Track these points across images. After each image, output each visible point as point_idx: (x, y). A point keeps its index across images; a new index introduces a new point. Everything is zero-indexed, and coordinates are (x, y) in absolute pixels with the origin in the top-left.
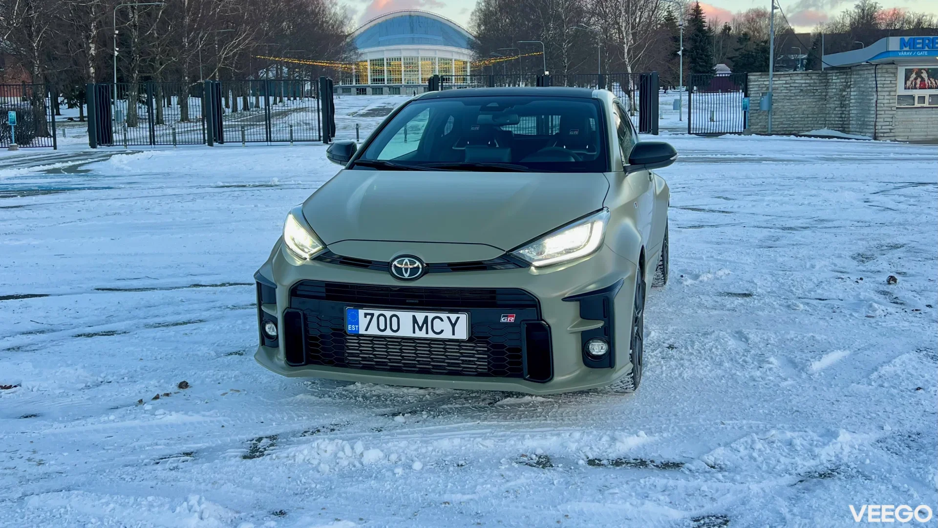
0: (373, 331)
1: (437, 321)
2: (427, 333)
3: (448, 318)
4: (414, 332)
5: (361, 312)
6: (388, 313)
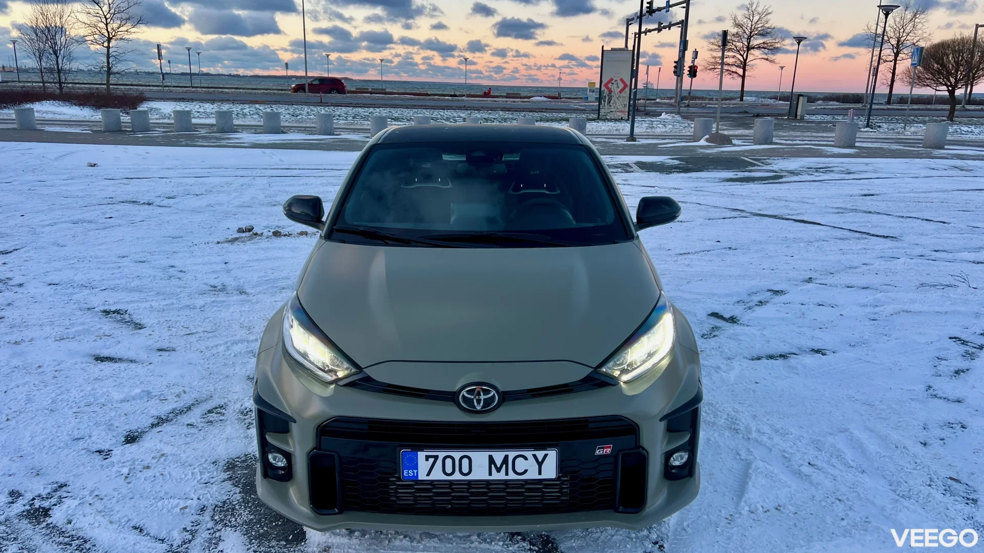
0: (437, 475)
1: (519, 461)
2: (507, 474)
3: (535, 456)
4: (490, 474)
5: (421, 455)
6: (457, 455)
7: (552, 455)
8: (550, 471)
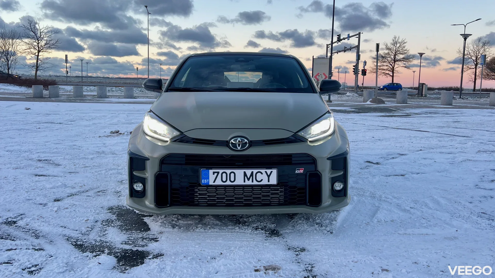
7: (275, 172)
8: (274, 180)
